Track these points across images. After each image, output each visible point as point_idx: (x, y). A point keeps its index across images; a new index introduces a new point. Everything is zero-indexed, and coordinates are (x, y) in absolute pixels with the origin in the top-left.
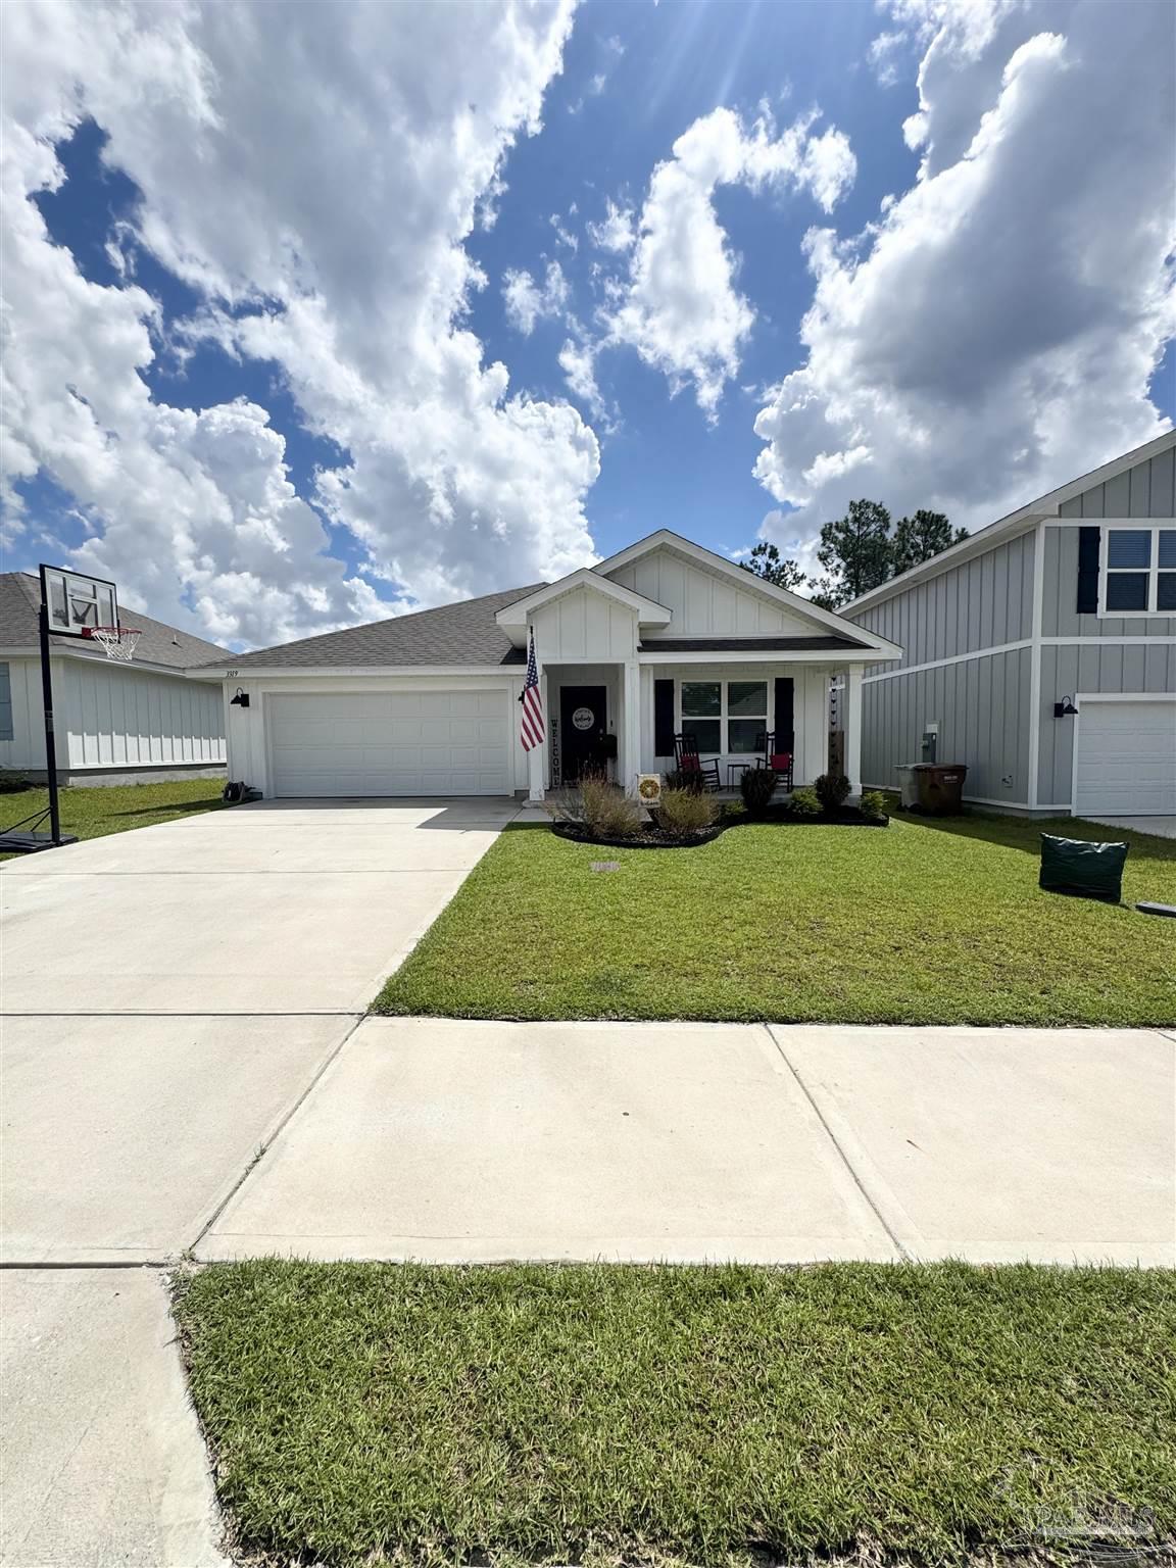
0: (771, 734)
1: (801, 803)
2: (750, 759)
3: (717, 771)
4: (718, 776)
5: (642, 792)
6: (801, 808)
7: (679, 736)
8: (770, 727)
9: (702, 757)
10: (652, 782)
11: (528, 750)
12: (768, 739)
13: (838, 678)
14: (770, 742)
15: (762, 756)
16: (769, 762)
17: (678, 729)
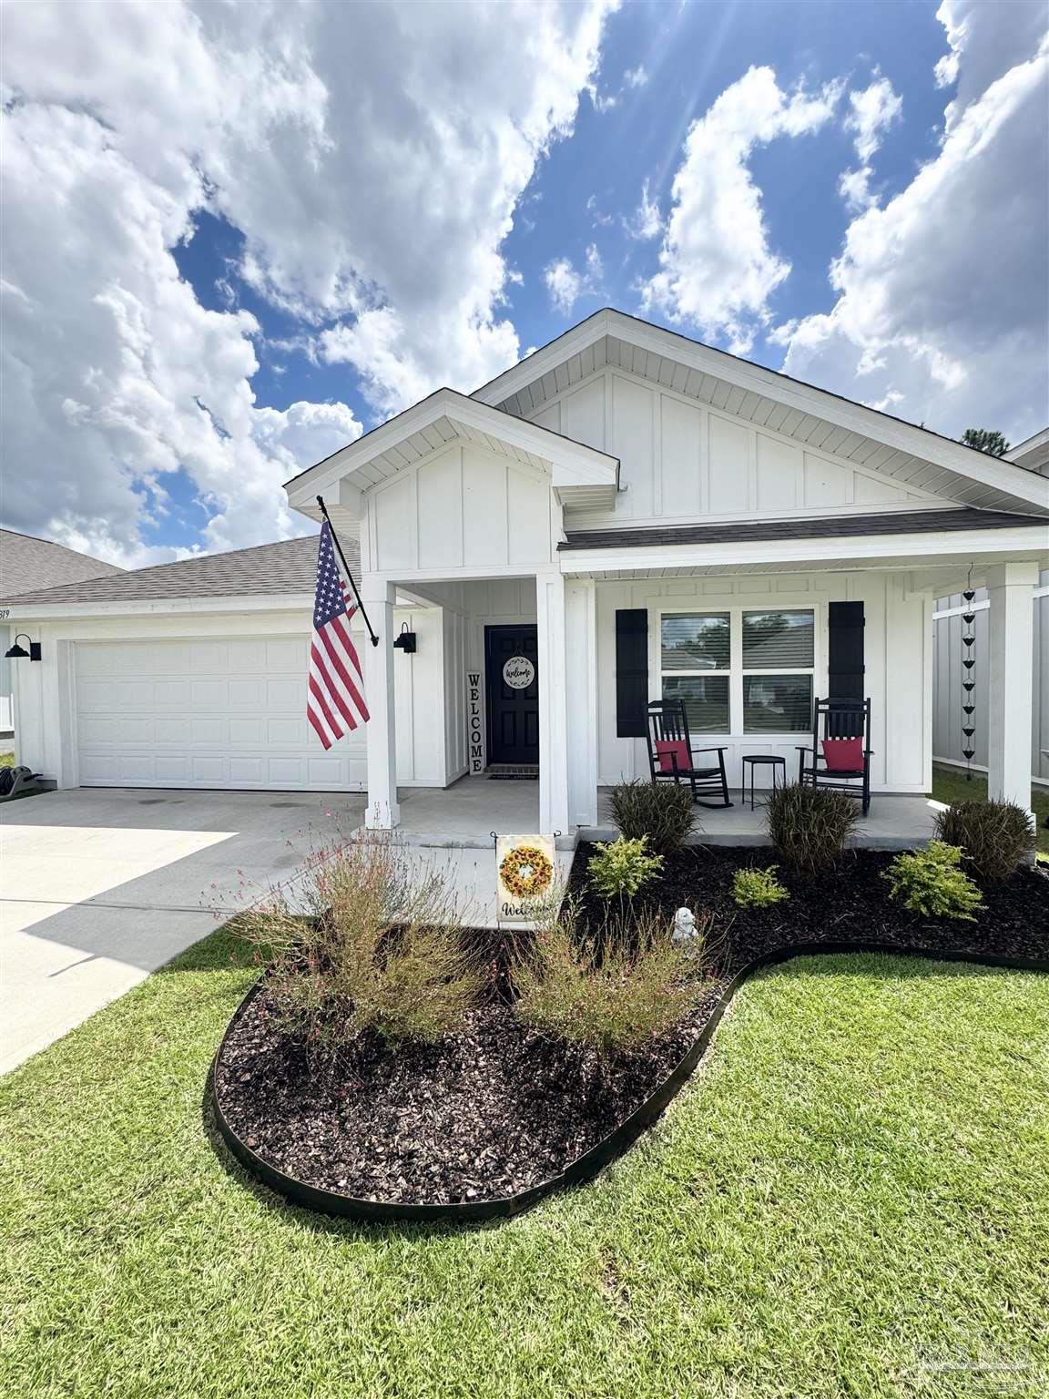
0: (824, 702)
1: (925, 886)
2: (786, 744)
3: (722, 770)
4: (724, 777)
5: (508, 879)
6: (926, 901)
7: (656, 704)
8: (821, 689)
9: (697, 740)
10: (534, 854)
11: (327, 745)
12: (818, 711)
13: (978, 592)
14: (822, 717)
15: (805, 739)
16: (821, 751)
17: (655, 691)
